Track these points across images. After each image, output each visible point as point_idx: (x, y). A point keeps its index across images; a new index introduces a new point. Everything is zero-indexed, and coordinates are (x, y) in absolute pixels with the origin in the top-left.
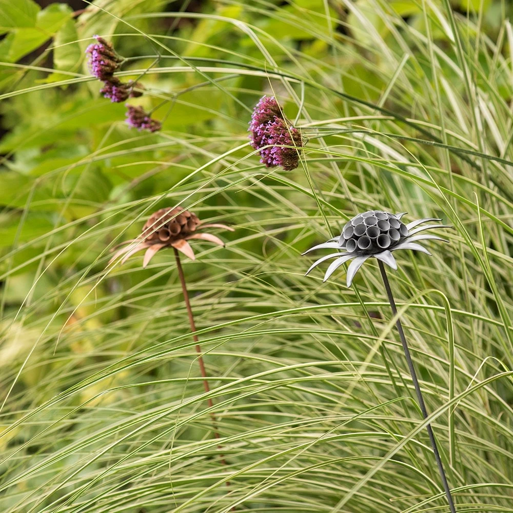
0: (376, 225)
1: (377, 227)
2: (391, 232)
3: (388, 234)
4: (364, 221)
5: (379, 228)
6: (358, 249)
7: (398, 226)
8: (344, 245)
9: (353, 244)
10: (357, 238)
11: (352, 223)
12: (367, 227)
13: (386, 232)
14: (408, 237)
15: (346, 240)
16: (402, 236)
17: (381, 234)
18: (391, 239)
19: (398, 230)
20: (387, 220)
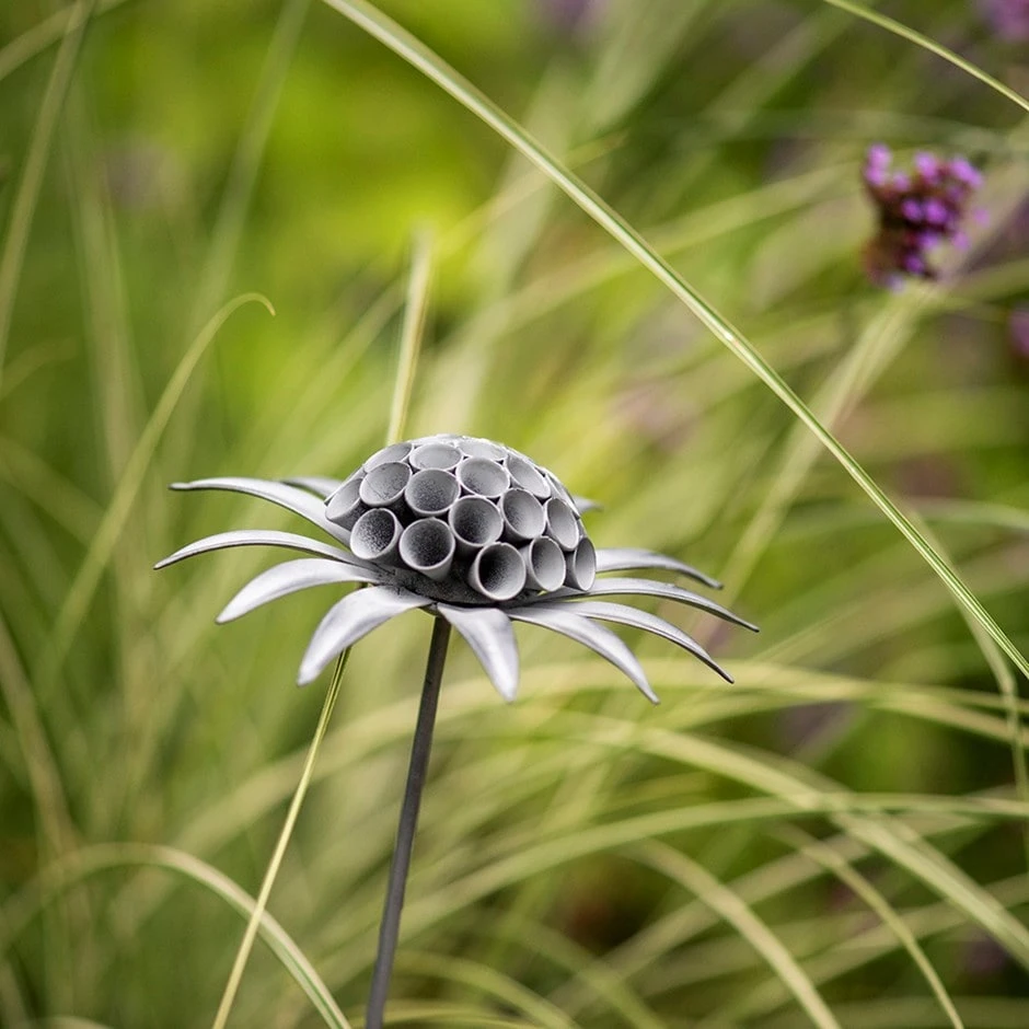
0: (496, 501)
1: (499, 507)
2: (540, 550)
3: (526, 555)
4: (459, 465)
5: (503, 518)
6: (395, 558)
7: (571, 542)
8: (346, 522)
9: (382, 531)
10: (407, 515)
11: (412, 455)
12: (464, 493)
13: (522, 543)
14: (585, 595)
15: (364, 507)
16: (570, 582)
17: (502, 539)
18: (528, 575)
19: (567, 554)
20: (542, 501)
